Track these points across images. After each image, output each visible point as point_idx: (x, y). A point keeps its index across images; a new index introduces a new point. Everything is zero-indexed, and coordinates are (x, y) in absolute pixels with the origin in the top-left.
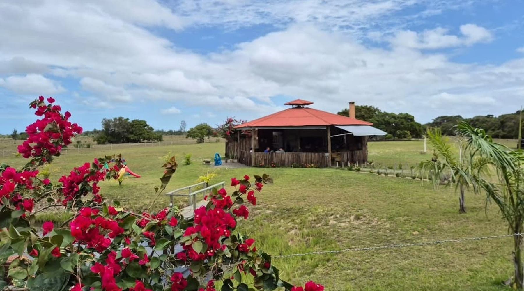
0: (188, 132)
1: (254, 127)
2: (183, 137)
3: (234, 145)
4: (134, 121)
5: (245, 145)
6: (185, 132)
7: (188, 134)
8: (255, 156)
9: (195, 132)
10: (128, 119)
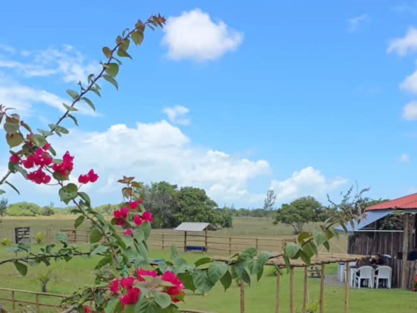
0: (279, 211)
1: (409, 209)
2: (268, 220)
3: (365, 243)
4: (186, 188)
5: (388, 244)
6: (271, 211)
7: (276, 215)
8: (408, 269)
9: (290, 212)
10: (176, 186)
